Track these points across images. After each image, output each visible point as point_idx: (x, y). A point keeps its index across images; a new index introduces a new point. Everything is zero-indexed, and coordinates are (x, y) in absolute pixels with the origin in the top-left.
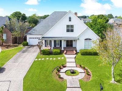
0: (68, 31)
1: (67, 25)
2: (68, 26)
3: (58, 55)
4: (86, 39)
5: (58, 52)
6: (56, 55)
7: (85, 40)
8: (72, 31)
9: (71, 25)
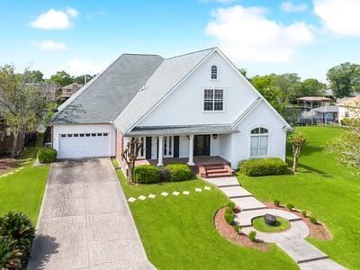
0: (208, 107)
1: (206, 91)
2: (208, 93)
3: (185, 180)
4: (255, 131)
5: (185, 172)
6: (181, 180)
7: (253, 132)
8: (219, 107)
9: (216, 91)
